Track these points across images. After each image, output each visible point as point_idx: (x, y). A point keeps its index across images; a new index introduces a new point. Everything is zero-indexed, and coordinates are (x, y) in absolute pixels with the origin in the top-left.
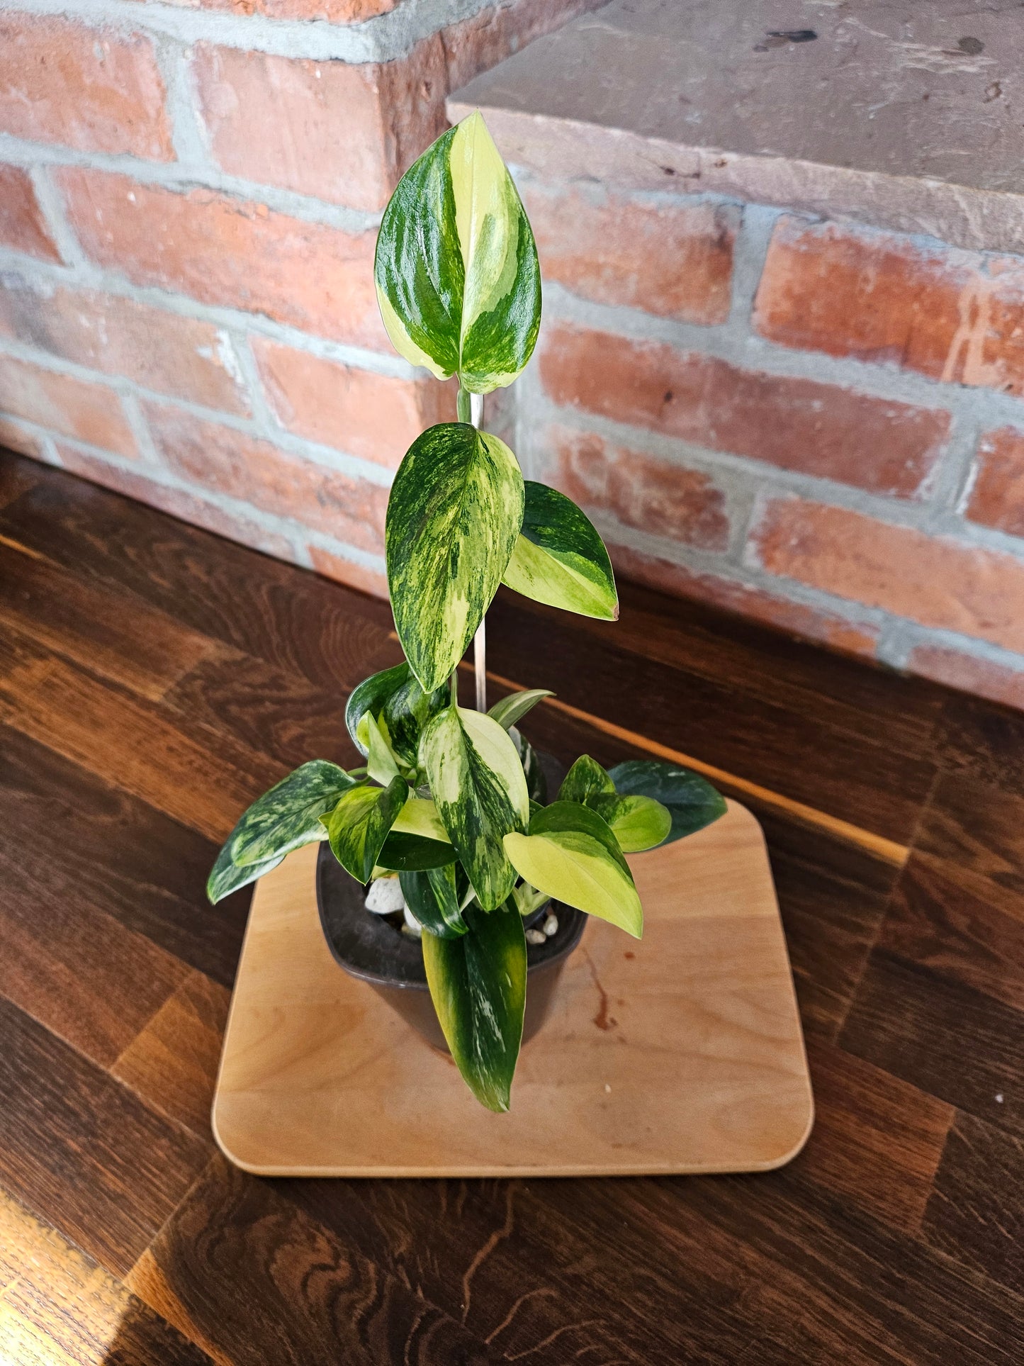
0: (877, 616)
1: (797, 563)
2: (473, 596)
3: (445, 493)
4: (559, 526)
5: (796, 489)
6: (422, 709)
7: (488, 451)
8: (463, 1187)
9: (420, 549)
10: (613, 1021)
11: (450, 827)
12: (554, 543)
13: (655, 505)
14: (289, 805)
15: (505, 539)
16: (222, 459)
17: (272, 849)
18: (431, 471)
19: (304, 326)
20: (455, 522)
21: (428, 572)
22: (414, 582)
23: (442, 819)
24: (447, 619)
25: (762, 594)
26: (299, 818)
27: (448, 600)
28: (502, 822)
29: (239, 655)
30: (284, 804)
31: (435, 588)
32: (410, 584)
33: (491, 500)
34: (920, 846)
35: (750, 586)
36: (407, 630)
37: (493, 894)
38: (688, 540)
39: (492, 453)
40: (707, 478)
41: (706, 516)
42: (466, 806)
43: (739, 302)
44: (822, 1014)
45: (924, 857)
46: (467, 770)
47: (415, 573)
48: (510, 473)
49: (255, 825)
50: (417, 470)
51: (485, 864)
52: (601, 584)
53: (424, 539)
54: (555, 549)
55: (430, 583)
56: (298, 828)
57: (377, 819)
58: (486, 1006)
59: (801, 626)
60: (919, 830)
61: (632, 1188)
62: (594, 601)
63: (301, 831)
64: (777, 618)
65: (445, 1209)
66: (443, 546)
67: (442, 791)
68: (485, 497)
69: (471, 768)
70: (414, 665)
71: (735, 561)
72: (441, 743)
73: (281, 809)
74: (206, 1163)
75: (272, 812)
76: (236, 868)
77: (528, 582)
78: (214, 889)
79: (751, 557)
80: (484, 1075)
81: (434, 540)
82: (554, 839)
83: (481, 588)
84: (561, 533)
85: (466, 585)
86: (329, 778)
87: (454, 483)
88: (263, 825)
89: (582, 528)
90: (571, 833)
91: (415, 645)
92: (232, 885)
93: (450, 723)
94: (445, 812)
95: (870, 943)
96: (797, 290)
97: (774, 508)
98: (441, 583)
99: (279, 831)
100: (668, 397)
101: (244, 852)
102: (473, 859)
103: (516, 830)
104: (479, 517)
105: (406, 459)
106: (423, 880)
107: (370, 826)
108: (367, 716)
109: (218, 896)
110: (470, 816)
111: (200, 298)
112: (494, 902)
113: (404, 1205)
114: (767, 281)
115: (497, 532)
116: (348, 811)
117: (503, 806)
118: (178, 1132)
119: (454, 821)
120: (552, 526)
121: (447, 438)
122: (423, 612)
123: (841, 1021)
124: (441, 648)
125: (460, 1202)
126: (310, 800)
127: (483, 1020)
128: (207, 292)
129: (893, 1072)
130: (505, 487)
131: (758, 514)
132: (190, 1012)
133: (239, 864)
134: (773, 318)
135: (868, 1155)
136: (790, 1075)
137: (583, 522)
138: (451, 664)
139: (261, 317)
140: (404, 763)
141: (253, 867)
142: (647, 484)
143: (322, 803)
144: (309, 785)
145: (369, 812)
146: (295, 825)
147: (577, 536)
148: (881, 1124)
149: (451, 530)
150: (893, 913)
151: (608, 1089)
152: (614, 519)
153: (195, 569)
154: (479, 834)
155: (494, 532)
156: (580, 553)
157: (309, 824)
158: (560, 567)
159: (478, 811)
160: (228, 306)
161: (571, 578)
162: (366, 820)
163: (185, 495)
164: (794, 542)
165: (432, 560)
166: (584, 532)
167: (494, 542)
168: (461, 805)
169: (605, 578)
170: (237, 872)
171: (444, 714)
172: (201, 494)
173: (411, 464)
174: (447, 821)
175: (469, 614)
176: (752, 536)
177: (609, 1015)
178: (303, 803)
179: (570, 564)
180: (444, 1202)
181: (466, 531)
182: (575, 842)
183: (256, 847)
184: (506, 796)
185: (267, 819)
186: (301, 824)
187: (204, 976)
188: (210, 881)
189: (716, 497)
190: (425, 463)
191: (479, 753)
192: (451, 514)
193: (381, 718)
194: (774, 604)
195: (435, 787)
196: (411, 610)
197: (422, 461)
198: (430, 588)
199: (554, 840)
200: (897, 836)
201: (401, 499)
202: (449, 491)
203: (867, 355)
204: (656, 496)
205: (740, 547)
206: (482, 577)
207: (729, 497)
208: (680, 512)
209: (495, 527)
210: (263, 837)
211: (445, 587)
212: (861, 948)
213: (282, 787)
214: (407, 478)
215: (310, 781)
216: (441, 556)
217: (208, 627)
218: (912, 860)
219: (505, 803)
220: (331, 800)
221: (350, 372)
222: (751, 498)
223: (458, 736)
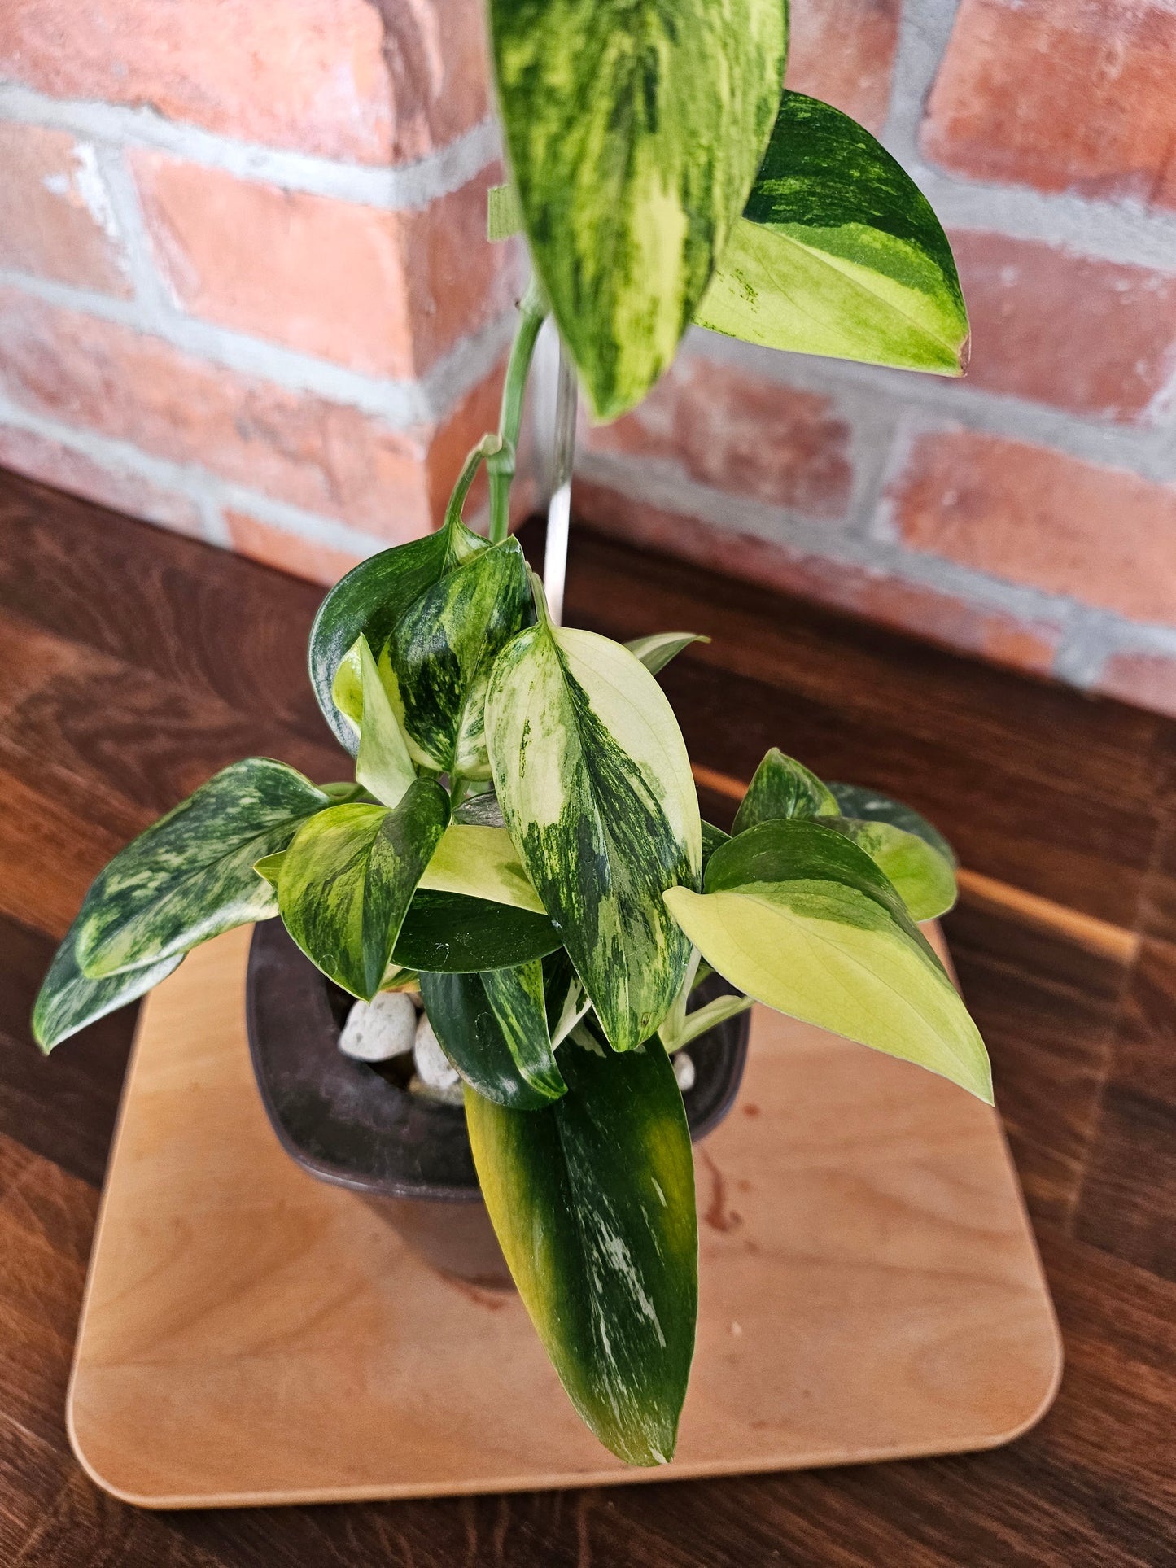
0: (1060, 609)
1: (951, 532)
2: (693, 204)
4: (818, 171)
5: (962, 414)
6: (473, 638)
8: (504, 1506)
10: (736, 1218)
11: (544, 878)
12: (809, 209)
13: (744, 449)
14: (190, 852)
16: (85, 370)
17: (158, 941)
19: (215, 121)
23: (524, 860)
24: (642, 232)
25: (894, 582)
26: (212, 875)
27: (640, 183)
28: (652, 864)
29: (115, 667)
30: (180, 850)
34: (1151, 931)
35: (877, 570)
37: (634, 1017)
38: (788, 500)
40: (823, 402)
41: (819, 463)
42: (576, 832)
43: (902, 103)
44: (1046, 1189)
45: (1159, 946)
46: (577, 756)
49: (123, 896)
51: (617, 954)
52: (927, 288)
54: (809, 222)
56: (210, 897)
57: (386, 861)
58: (616, 1248)
59: (947, 630)
60: (1146, 909)
61: (782, 1490)
62: (913, 332)
63: (217, 903)
64: (914, 619)
65: (473, 1548)
66: (624, 29)
67: (524, 802)
69: (587, 753)
71: (856, 533)
72: (523, 698)
73: (175, 860)
74: (58, 1490)
75: (157, 868)
76: (87, 982)
77: (745, 305)
78: (45, 1024)
79: (883, 527)
80: (619, 1396)
82: (771, 896)
84: (824, 185)
85: (678, 165)
86: (274, 793)
88: (138, 893)
89: (876, 170)
90: (807, 882)
92: (79, 1016)
93: (541, 659)
94: (532, 846)
95: (1101, 1076)
96: (999, 77)
97: (924, 447)
99: (172, 904)
101: (102, 951)
102: (591, 945)
103: (680, 883)
104: (700, 14)
106: (474, 993)
107: (371, 880)
108: (358, 655)
109: (52, 1039)
110: (587, 855)
111: (47, 88)
112: (635, 1034)
113: (403, 1542)
114: (952, 64)
116: (319, 850)
117: (653, 832)
118: (9, 1437)
119: (553, 863)
120: (800, 172)
123: (1073, 1197)
124: (627, 304)
125: (499, 1534)
126: (235, 840)
127: (612, 1277)
128: (58, 73)
129: (1159, 1273)
131: (899, 457)
132: (30, 1228)
133: (92, 974)
134: (956, 128)
135: (1140, 1408)
136: (1016, 1289)
137: (876, 158)
139: (146, 112)
140: (429, 761)
141: (120, 979)
142: (734, 414)
143: (260, 844)
144: (231, 810)
145: (366, 849)
146: (204, 891)
147: (863, 186)
148: (1152, 1355)
150: (1127, 1031)
151: (737, 1329)
152: (679, 473)
153: (47, 544)
154: (605, 890)
155: (731, 67)
156: (875, 223)
157: (235, 887)
158: (822, 263)
159: (602, 844)
160: (91, 97)
161: (850, 284)
162: (362, 865)
163: (31, 437)
164: (949, 499)
165: (603, 47)
166: (879, 180)
168: (566, 831)
169: (940, 275)
170: (90, 990)
171: (526, 638)
172: (56, 431)
174: (537, 864)
175: (689, 244)
176: (888, 492)
177: (729, 1207)
178: (220, 846)
179: (850, 252)
180: (472, 1535)
181: (672, 31)
182: (823, 901)
183: (124, 938)
184: (660, 811)
185: (146, 881)
186: (217, 888)
187: (54, 1168)
188: (37, 1010)
189: (837, 431)
191: (604, 720)
193: (385, 658)
194: (911, 596)
195: (509, 794)
199: (771, 900)
200: (1120, 918)
203: (1096, 188)
204: (745, 433)
205: (867, 511)
206: (711, 167)
207: (858, 430)
208: (784, 456)
210: (140, 917)
211: (631, 140)
212: (1088, 1085)
213: (176, 818)
215: (234, 802)
216: (621, 54)
217: (66, 626)
218: (1145, 954)
219: (657, 826)
220: (278, 836)
221: (291, 201)
222: (890, 432)
223: (556, 683)
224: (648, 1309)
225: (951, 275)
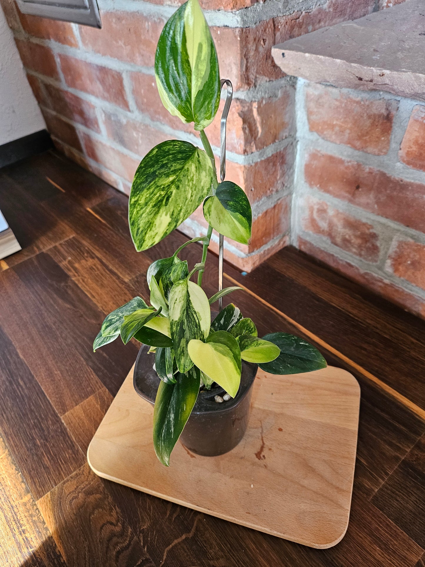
1: (409, 273)
2: (174, 217)
3: (170, 169)
4: (236, 201)
5: (412, 237)
6: (176, 279)
7: (199, 157)
8: (178, 509)
9: (149, 188)
10: (264, 456)
11: (172, 331)
12: (232, 209)
13: (347, 237)
14: (124, 313)
15: (198, 196)
17: (114, 331)
18: (164, 157)
20: (173, 182)
21: (151, 199)
22: (142, 201)
23: (170, 327)
24: (157, 222)
25: (392, 286)
27: (159, 214)
28: (195, 334)
31: (153, 207)
32: (140, 202)
33: (195, 178)
35: (387, 281)
36: (133, 221)
37: (184, 366)
38: (360, 255)
39: (201, 158)
40: (372, 227)
41: (369, 245)
42: (181, 323)
43: (393, 145)
44: (367, 484)
46: (185, 308)
47: (144, 198)
48: (208, 168)
49: (111, 320)
50: (157, 155)
51: (183, 351)
52: (245, 228)
53: (152, 185)
54: (232, 211)
55: (151, 204)
57: (143, 321)
58: (172, 416)
59: (408, 304)
61: (252, 535)
62: (241, 236)
64: (397, 298)
65: (167, 516)
66: (163, 190)
67: (173, 315)
68: (192, 175)
69: (187, 307)
70: (134, 237)
71: (381, 268)
72: (177, 294)
73: (121, 315)
75: (118, 316)
76: (102, 338)
77: (218, 225)
78: (95, 344)
79: (388, 268)
80: (162, 446)
81: (158, 186)
83: (179, 214)
84: (236, 204)
85: (172, 210)
86: (139, 304)
87: (177, 166)
88: (113, 320)
89: (245, 203)
90: (220, 344)
91: (136, 229)
92: (100, 345)
93: (183, 286)
94: (172, 324)
95: (402, 458)
96: (420, 141)
97: (401, 244)
98: (158, 205)
99: (118, 324)
100: (358, 187)
101: (105, 331)
102: (178, 347)
103: (200, 339)
104: (186, 183)
105: (153, 150)
106: (163, 355)
107: (139, 323)
109: (95, 348)
110: (181, 328)
112: (184, 369)
113: (152, 508)
114: (407, 136)
115: (195, 192)
116: (135, 316)
117: (196, 327)
119: (175, 329)
120: (233, 201)
121: (177, 146)
122: (144, 215)
123: (376, 490)
124: (149, 234)
125: (175, 515)
127: (169, 421)
129: (396, 523)
130: (203, 174)
131: (393, 247)
132: (97, 403)
133: (103, 336)
134: (408, 153)
136: (340, 507)
137: (245, 200)
138: (153, 242)
142: (344, 227)
144: (132, 306)
145: (143, 318)
147: (241, 206)
148: (383, 546)
149: (169, 185)
150: (419, 446)
151: (252, 486)
152: (329, 241)
154: (183, 337)
155: (192, 192)
156: (241, 213)
158: (232, 219)
159: (185, 327)
161: (235, 224)
162: (139, 320)
164: (409, 262)
165: (155, 195)
166: (244, 205)
167: (192, 196)
168: (179, 322)
169: (248, 225)
170: (102, 340)
171: (181, 282)
173: (155, 152)
175: (170, 223)
176: (390, 257)
177: (263, 454)
178: (128, 313)
179: (236, 218)
180: (168, 513)
181: (178, 187)
182: (221, 348)
183: (109, 329)
184: (199, 323)
185: (115, 318)
187: (107, 390)
189: (374, 236)
190: (162, 154)
191: (192, 301)
192: (171, 178)
193: (160, 281)
194: (397, 291)
196: (137, 213)
197: (161, 152)
198: (151, 206)
199: (212, 346)
201: (145, 165)
202: (172, 169)
204: (348, 233)
205: (384, 262)
206: (181, 210)
207: (380, 237)
208: (359, 241)
209: (193, 190)
210: (112, 325)
211: (159, 208)
212: (397, 459)
213: (124, 306)
214: (151, 158)
216: (160, 195)
219: (198, 326)
222: (391, 239)
223: (185, 292)
224: (173, 430)
225: (250, 226)
